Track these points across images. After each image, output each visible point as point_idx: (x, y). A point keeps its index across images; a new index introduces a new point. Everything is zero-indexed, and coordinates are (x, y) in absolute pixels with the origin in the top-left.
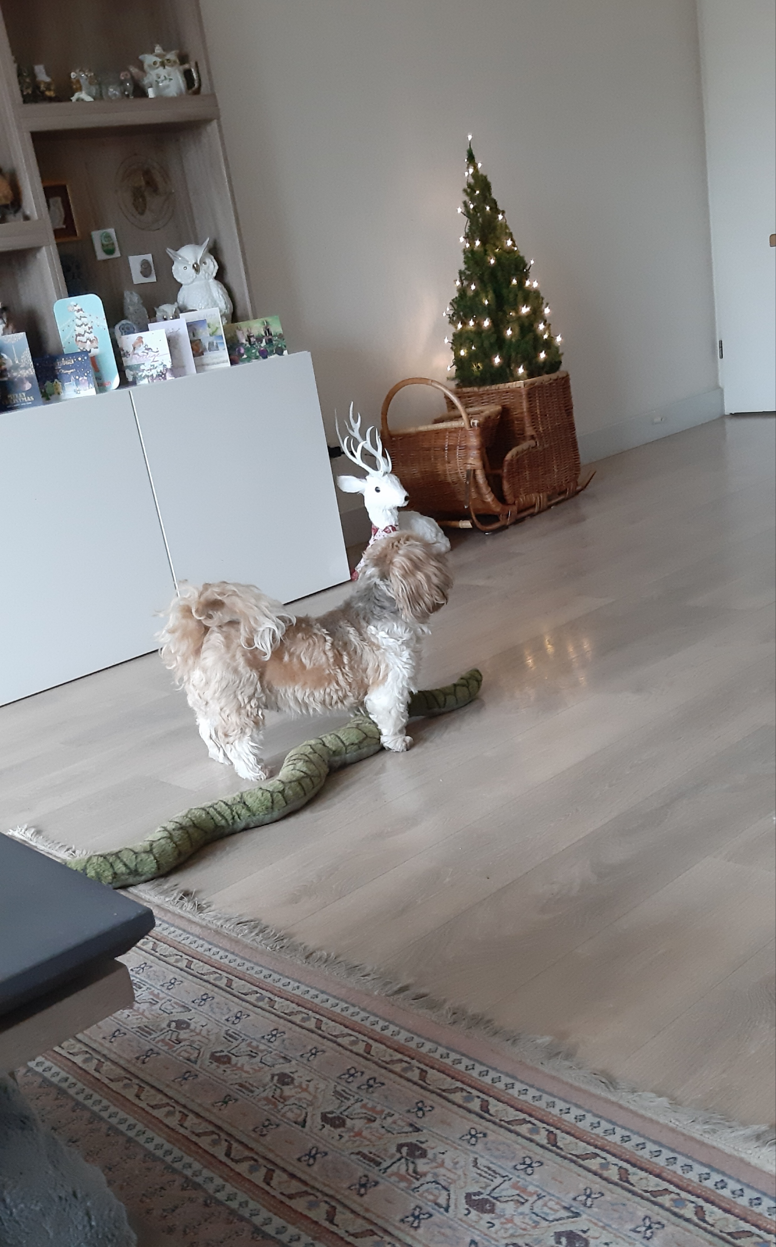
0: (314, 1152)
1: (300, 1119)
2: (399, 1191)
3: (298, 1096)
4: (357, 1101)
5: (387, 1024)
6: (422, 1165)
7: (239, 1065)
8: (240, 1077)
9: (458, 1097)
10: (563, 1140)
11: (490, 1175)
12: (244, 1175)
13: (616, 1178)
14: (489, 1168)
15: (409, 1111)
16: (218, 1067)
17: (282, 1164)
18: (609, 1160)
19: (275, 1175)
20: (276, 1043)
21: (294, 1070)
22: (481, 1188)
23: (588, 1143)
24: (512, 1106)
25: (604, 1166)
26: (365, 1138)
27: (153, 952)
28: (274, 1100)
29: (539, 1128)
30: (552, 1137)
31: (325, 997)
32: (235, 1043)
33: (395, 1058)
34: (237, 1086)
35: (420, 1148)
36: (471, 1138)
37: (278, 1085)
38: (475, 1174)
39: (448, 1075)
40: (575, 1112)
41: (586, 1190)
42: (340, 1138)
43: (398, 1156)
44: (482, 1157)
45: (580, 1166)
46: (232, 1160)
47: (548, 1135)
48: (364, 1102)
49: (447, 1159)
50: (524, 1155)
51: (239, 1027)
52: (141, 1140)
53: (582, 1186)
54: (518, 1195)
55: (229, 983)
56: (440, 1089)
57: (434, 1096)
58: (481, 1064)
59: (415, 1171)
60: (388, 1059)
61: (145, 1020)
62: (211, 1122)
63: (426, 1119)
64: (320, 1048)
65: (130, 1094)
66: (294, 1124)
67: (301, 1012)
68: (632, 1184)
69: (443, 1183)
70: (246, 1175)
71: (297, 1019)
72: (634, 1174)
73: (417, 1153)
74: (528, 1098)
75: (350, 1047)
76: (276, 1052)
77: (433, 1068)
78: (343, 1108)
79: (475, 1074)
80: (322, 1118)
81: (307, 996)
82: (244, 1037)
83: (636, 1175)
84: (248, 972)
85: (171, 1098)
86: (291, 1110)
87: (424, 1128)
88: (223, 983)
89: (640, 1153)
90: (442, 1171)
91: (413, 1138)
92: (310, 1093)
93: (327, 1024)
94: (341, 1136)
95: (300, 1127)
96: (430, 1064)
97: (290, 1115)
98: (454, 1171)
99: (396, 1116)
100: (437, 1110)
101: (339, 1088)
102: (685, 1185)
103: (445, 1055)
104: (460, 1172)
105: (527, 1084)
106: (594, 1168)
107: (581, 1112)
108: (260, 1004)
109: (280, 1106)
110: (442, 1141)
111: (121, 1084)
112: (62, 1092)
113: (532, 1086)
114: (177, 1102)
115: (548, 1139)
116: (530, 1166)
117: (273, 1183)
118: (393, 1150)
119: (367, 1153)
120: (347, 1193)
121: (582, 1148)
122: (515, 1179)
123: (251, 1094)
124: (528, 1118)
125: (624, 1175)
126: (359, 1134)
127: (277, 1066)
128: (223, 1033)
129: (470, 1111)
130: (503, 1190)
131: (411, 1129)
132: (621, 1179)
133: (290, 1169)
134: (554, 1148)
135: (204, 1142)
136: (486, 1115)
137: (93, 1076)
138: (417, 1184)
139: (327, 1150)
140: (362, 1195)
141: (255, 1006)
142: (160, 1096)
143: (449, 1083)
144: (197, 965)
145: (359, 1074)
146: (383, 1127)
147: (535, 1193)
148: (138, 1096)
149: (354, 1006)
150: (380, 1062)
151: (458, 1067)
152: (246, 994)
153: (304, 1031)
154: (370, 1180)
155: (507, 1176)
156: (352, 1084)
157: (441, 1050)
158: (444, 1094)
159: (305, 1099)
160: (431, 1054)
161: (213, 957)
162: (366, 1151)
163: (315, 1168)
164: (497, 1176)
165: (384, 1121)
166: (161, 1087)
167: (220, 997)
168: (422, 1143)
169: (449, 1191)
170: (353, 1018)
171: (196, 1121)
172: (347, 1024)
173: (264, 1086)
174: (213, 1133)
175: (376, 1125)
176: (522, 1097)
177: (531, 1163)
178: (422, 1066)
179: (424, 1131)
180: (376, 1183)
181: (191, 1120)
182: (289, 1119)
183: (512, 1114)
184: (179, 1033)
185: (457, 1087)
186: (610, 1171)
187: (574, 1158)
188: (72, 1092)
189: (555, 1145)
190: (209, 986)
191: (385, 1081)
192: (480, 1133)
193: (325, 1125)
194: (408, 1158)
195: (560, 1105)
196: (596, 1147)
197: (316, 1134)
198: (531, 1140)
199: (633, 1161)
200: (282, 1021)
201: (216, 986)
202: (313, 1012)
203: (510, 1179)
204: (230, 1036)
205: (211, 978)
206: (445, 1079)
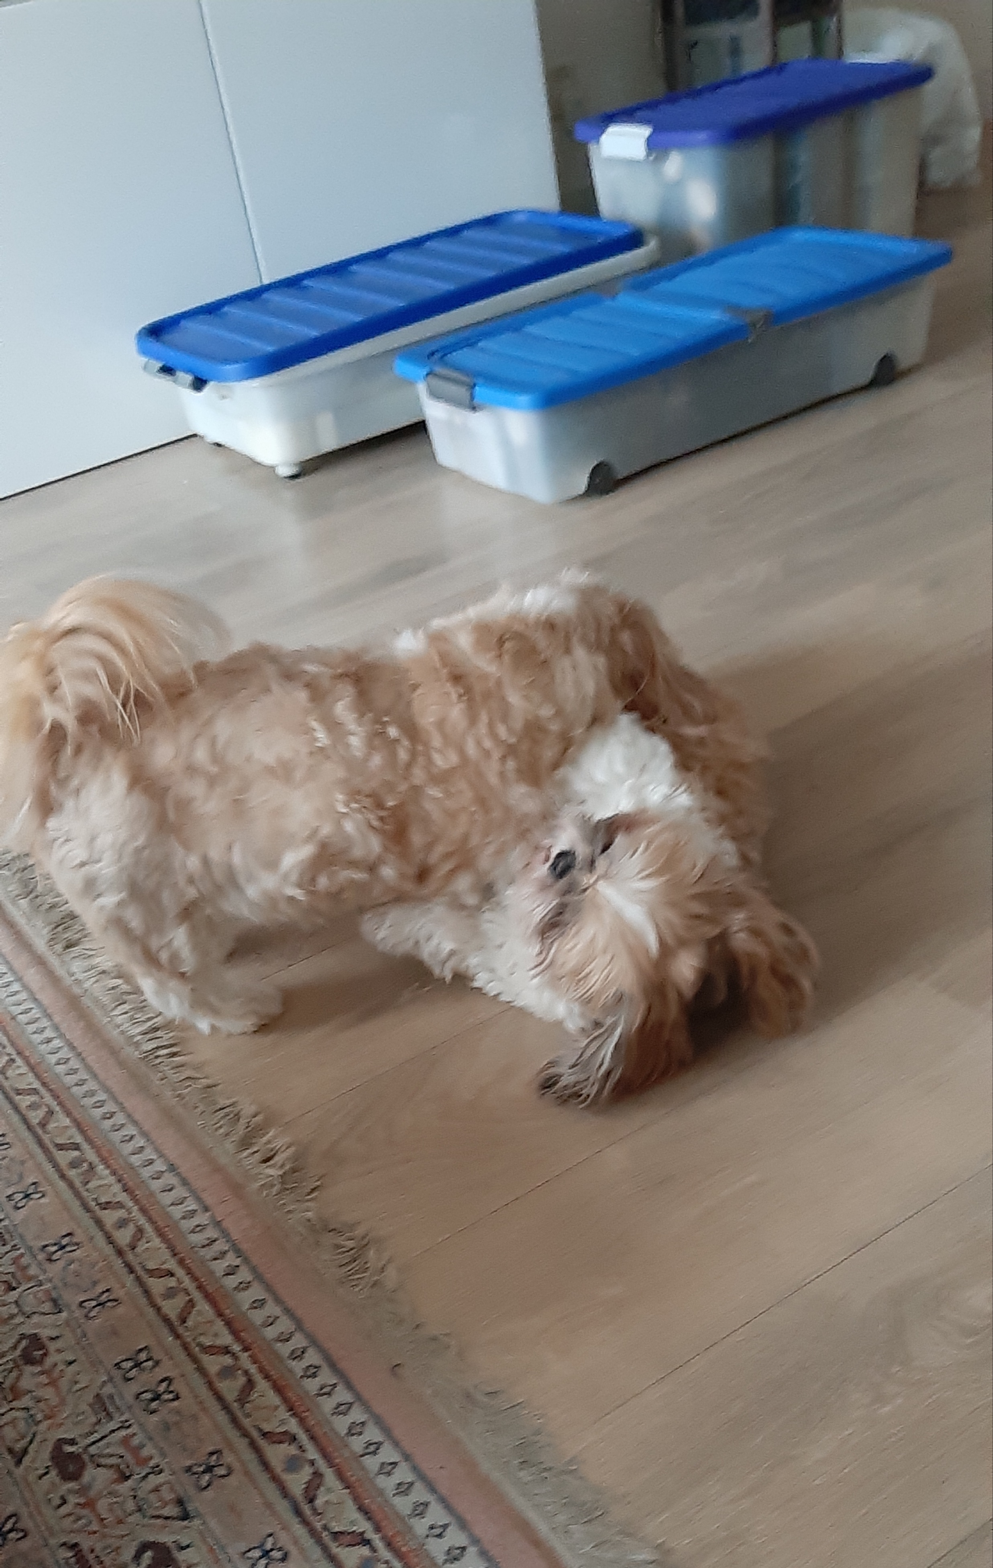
0: (9, 1525)
1: (19, 1446)
3: (40, 1393)
4: (121, 1426)
5: (238, 1263)
9: (277, 1454)
15: (189, 1470)
20: (57, 1266)
21: (56, 1334)
24: (355, 1498)
26: (97, 1515)
29: (379, 1562)
33: (219, 1342)
35: (171, 1560)
36: (261, 1557)
37: (21, 1362)
39: (285, 1400)
42: (59, 1506)
48: (130, 1431)
51: (19, 1216)
56: (259, 1429)
57: (242, 1444)
58: (349, 1387)
60: (207, 1341)
63: (209, 1494)
64: (116, 1292)
67: (123, 1206)
71: (110, 1217)
74: (390, 1484)
75: (159, 1301)
76: (50, 1287)
77: (267, 1377)
78: (94, 1437)
79: (328, 1406)
80: (53, 1451)
81: (146, 1173)
82: (17, 1240)
84: (83, 1100)
86: (14, 1421)
87: (199, 1515)
88: (35, 1117)
91: (170, 1534)
92: (57, 1388)
93: (148, 1241)
94: (64, 1502)
95: (11, 1463)
96: (267, 1368)
97: (9, 1431)
99: (165, 1476)
100: (236, 1477)
101: (107, 1390)
103: (297, 1353)
105: (402, 1452)
108: (72, 1173)
110: (214, 1552)
113: (408, 1459)
118: (129, 1552)
119: (87, 1553)
124: (370, 1534)
126: (92, 1502)
127: (36, 1319)
129: (285, 1493)
131: (176, 1513)
136: (307, 1510)
139: (29, 1525)
141: (63, 1176)
143: (279, 1418)
144: (17, 1071)
145: (151, 1364)
146: (135, 1497)
149: (206, 1210)
150: (193, 1344)
151: (308, 1384)
153: (109, 1250)
156: (131, 1385)
157: (298, 1340)
159: (46, 1401)
160: (279, 1346)
161: (48, 1058)
162: (85, 1545)
165: (143, 1484)
167: (21, 1145)
168: (181, 1549)
170: (192, 1238)
172: (179, 1247)
175: (125, 1487)
176: (381, 1481)
178: (253, 1369)
179: (197, 1522)
183: (349, 1517)
185: (285, 1433)
191: (183, 1391)
192: (280, 1549)
193: (51, 1469)
195: (437, 1514)
197: (29, 1485)
200: (85, 1218)
202: (141, 1209)
206: (277, 1408)
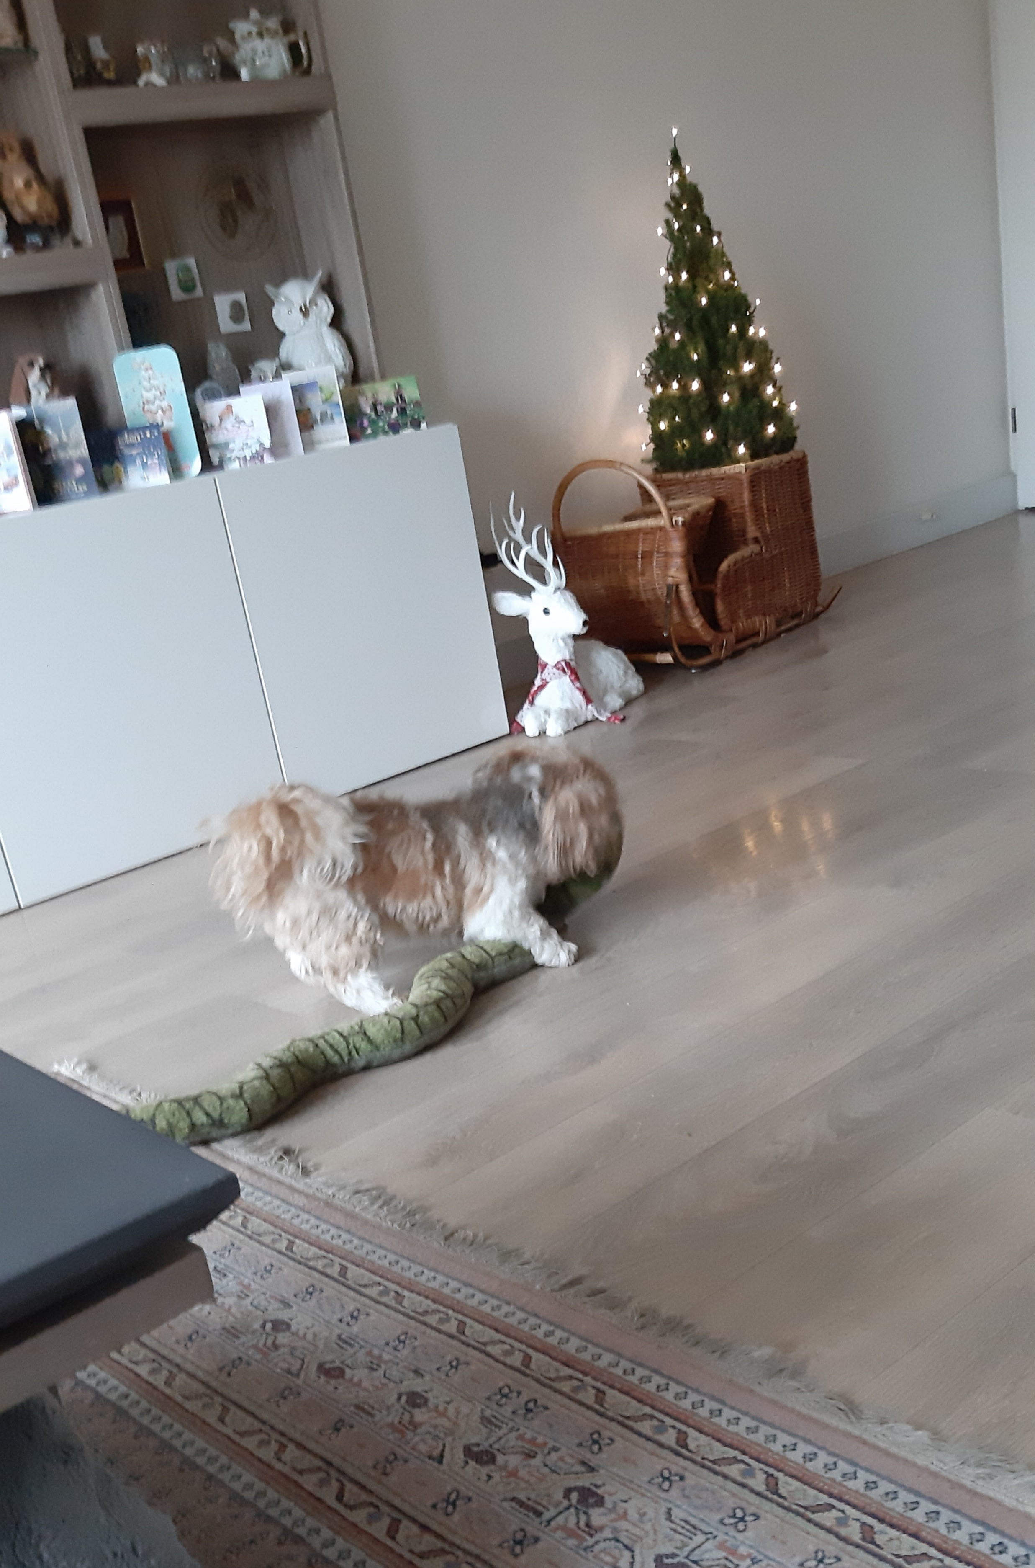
0: (453, 1497)
1: (436, 1453)
2: (568, 1552)
3: (434, 1422)
4: (512, 1430)
5: (552, 1328)
6: (597, 1516)
7: (356, 1379)
8: (357, 1396)
9: (646, 1427)
10: (788, 1486)
11: (688, 1530)
12: (361, 1525)
13: (857, 1538)
14: (687, 1522)
15: (580, 1445)
16: (328, 1383)
17: (412, 1513)
18: (848, 1513)
19: (402, 1527)
20: (405, 1352)
21: (426, 1388)
22: (677, 1548)
23: (821, 1491)
24: (719, 1440)
25: (843, 1521)
26: (522, 1479)
27: (243, 1229)
28: (400, 1427)
29: (754, 1469)
30: (772, 1481)
31: (470, 1291)
32: (351, 1351)
33: (562, 1374)
34: (352, 1408)
35: (595, 1494)
36: (663, 1481)
37: (407, 1407)
38: (669, 1531)
39: (633, 1398)
40: (804, 1448)
41: (816, 1552)
42: (488, 1480)
43: (565, 1503)
44: (678, 1507)
45: (810, 1521)
46: (346, 1506)
47: (767, 1479)
48: (521, 1432)
49: (632, 1508)
50: (735, 1506)
51: (355, 1329)
52: (226, 1477)
53: (811, 1548)
54: (727, 1559)
55: (344, 1270)
56: (622, 1416)
57: (614, 1425)
58: (678, 1383)
59: (588, 1525)
60: (553, 1375)
61: (231, 1319)
62: (316, 1455)
63: (604, 1455)
64: (463, 1358)
65: (211, 1417)
66: (427, 1460)
67: (439, 1311)
68: (878, 1546)
69: (626, 1542)
70: (363, 1525)
71: (433, 1320)
72: (882, 1532)
73: (591, 1501)
74: (740, 1429)
75: (502, 1358)
76: (406, 1364)
77: (612, 1387)
78: (494, 1439)
79: (669, 1396)
80: (464, 1451)
81: (446, 1291)
82: (361, 1342)
83: (884, 1535)
84: (369, 1257)
85: (263, 1422)
86: (423, 1441)
87: (601, 1467)
88: (335, 1271)
89: (890, 1504)
90: (623, 1525)
91: (585, 1481)
92: (449, 1419)
93: (471, 1327)
94: (490, 1477)
95: (436, 1464)
96: (610, 1382)
97: (423, 1448)
98: (639, 1524)
99: (563, 1451)
100: (619, 1443)
101: (488, 1413)
102: (950, 1548)
103: (629, 1371)
104: (648, 1527)
105: (739, 1411)
106: (828, 1524)
107: (810, 1449)
108: (384, 1299)
109: (410, 1435)
110: (625, 1485)
111: (200, 1404)
112: (121, 1412)
113: (746, 1414)
114: (272, 1428)
115: (767, 1485)
116: (742, 1519)
117: (400, 1537)
118: (559, 1495)
119: (525, 1500)
120: (497, 1551)
121: (812, 1497)
122: (721, 1537)
123: (370, 1419)
124: (741, 1457)
125: (868, 1534)
126: (513, 1474)
127: (405, 1383)
128: (334, 1338)
129: (661, 1445)
130: (706, 1551)
131: (583, 1469)
132: (864, 1539)
133: (422, 1518)
134: (775, 1497)
135: (309, 1482)
136: (684, 1451)
137: (163, 1393)
138: (590, 1541)
139: (470, 1494)
140: (516, 1556)
141: (378, 1302)
142: (250, 1420)
143: (634, 1408)
144: (300, 1247)
145: (515, 1394)
146: (546, 1466)
147: (749, 1555)
148: (222, 1420)
149: (508, 1304)
150: (542, 1378)
151: (646, 1386)
152: (365, 1286)
153: (442, 1336)
154: (528, 1535)
155: (711, 1533)
156: (505, 1407)
157: (624, 1364)
158: (628, 1422)
159: (443, 1427)
160: (611, 1370)
161: (322, 1237)
162: (522, 1496)
163: (456, 1517)
164: (698, 1532)
165: (548, 1458)
166: (252, 1408)
167: (331, 1289)
168: (596, 1486)
169: (633, 1551)
170: (506, 1320)
171: (298, 1453)
172: (500, 1327)
173: (388, 1408)
174: (319, 1469)
175: (537, 1462)
176: (732, 1428)
177: (744, 1517)
178: (599, 1385)
179: (602, 1471)
180: (537, 1540)
181: (291, 1451)
182: (420, 1452)
183: (719, 1451)
184: (276, 1337)
185: (645, 1415)
186: (850, 1529)
187: (802, 1510)
188: (134, 1412)
189: (776, 1493)
190: (317, 1275)
191: (549, 1405)
192: (676, 1475)
193: (470, 1461)
194: (579, 1507)
195: (784, 1439)
196: (831, 1496)
197: (457, 1473)
198: (743, 1485)
199: (881, 1515)
200: (412, 1322)
201: (327, 1276)
202: (454, 1310)
203: (715, 1537)
204: (344, 1342)
205: (319, 1265)
206: (629, 1403)
